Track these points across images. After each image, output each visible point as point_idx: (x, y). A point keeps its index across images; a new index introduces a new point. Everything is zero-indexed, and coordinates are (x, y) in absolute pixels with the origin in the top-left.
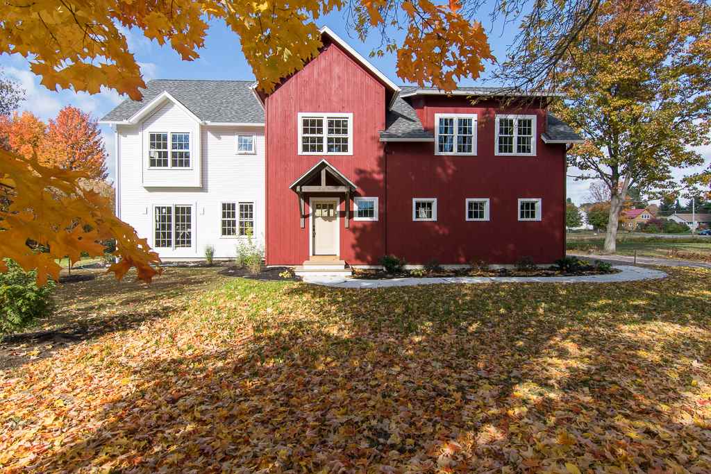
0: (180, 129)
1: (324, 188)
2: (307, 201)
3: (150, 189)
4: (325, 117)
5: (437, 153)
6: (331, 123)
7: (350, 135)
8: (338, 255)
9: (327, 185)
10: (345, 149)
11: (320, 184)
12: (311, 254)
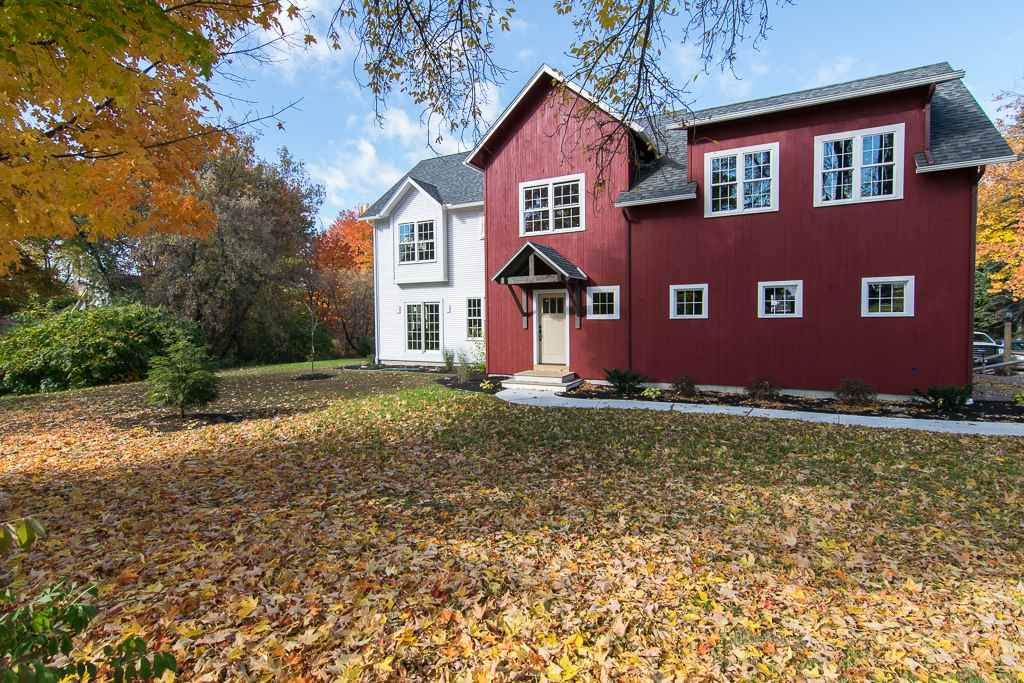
0: (425, 218)
1: (532, 278)
2: (530, 295)
3: (403, 286)
4: (550, 183)
5: (709, 213)
6: (557, 191)
7: (582, 204)
8: (568, 365)
9: (536, 274)
10: (576, 222)
11: (527, 274)
12: (535, 362)
